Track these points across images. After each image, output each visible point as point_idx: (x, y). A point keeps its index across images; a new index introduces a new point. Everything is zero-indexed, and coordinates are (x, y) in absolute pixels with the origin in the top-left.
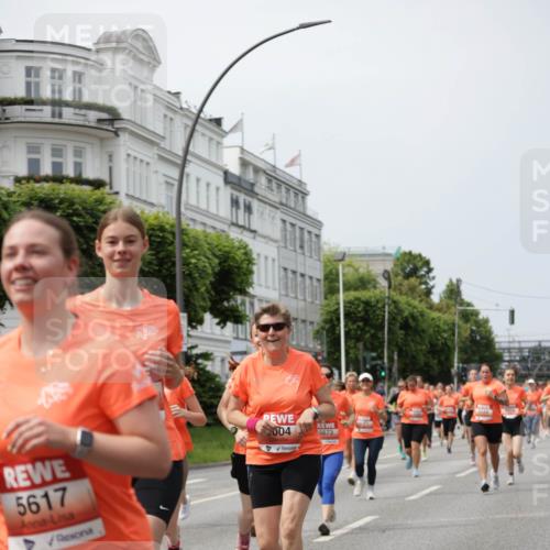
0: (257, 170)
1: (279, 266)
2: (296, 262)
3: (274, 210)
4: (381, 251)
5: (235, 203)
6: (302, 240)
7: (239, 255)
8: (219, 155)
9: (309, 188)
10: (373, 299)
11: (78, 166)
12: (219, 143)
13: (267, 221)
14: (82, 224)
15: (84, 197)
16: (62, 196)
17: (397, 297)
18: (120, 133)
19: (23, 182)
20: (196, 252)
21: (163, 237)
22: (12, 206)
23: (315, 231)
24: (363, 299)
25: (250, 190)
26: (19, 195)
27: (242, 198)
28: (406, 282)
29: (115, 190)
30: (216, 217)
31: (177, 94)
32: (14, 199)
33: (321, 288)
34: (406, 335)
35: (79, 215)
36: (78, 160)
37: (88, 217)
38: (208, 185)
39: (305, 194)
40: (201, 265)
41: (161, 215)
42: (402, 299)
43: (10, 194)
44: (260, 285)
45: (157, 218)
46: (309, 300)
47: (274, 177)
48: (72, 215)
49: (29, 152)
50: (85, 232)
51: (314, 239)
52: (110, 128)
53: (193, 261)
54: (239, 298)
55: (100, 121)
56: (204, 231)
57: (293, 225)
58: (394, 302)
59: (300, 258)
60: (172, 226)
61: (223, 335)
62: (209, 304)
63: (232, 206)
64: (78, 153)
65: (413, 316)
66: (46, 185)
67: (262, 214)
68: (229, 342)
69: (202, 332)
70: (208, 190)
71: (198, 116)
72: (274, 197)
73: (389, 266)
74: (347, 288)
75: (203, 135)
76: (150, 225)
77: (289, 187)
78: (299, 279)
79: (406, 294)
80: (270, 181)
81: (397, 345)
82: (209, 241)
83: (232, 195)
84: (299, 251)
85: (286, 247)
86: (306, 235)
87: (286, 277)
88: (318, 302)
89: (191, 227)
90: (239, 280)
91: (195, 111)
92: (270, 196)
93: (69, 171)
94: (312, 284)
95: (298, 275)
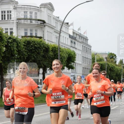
0: (77, 34)
1: (82, 56)
2: (86, 55)
3: (80, 43)
4: (105, 53)
5: (72, 42)
6: (87, 50)
7: (73, 54)
8: (68, 31)
9: (88, 38)
10: (103, 64)
11: (36, 33)
12: (68, 28)
13: (79, 46)
14: (37, 47)
15: (37, 40)
16: (32, 40)
17: (109, 63)
18: (45, 26)
19: (24, 37)
20: (63, 53)
21: (55, 50)
22: (21, 43)
23: (90, 48)
24: (101, 64)
25: (75, 39)
26: (23, 40)
27: (73, 41)
28: (110, 60)
29: (45, 39)
30: (67, 45)
31: (58, 17)
32: (21, 41)
33: (91, 61)
34: (111, 72)
35: (36, 45)
36: (36, 32)
37: (38, 45)
38: (65, 38)
39: (87, 40)
40: (64, 56)
41: (55, 45)
42: (110, 64)
43: (21, 40)
44: (77, 60)
45: (54, 45)
46: (88, 64)
47: (80, 36)
48: (35, 45)
49: (25, 30)
50: (38, 48)
51: (90, 50)
52: (43, 25)
53: (62, 55)
54: (73, 63)
55: (41, 23)
56: (65, 48)
57: (85, 47)
58: (108, 64)
59: (86, 54)
60: (58, 47)
61: (69, 72)
62: (66, 65)
63: (71, 42)
64: (36, 31)
65: (112, 68)
66: (29, 38)
67: (78, 44)
68: (70, 73)
69: (64, 71)
70: (65, 39)
71: (63, 22)
72: (80, 40)
73: (107, 56)
74: (97, 61)
75: (64, 26)
76: (52, 47)
77: (84, 38)
78: (86, 59)
79: (111, 62)
80: (79, 37)
81: (108, 74)
82: (66, 50)
83: (71, 40)
84: (86, 52)
85: (83, 52)
86: (88, 49)
87: (83, 58)
88: (90, 64)
89: (62, 47)
90: (73, 59)
91: (62, 21)
92: (79, 40)
93: (34, 35)
94: (89, 60)
95: (86, 58)
